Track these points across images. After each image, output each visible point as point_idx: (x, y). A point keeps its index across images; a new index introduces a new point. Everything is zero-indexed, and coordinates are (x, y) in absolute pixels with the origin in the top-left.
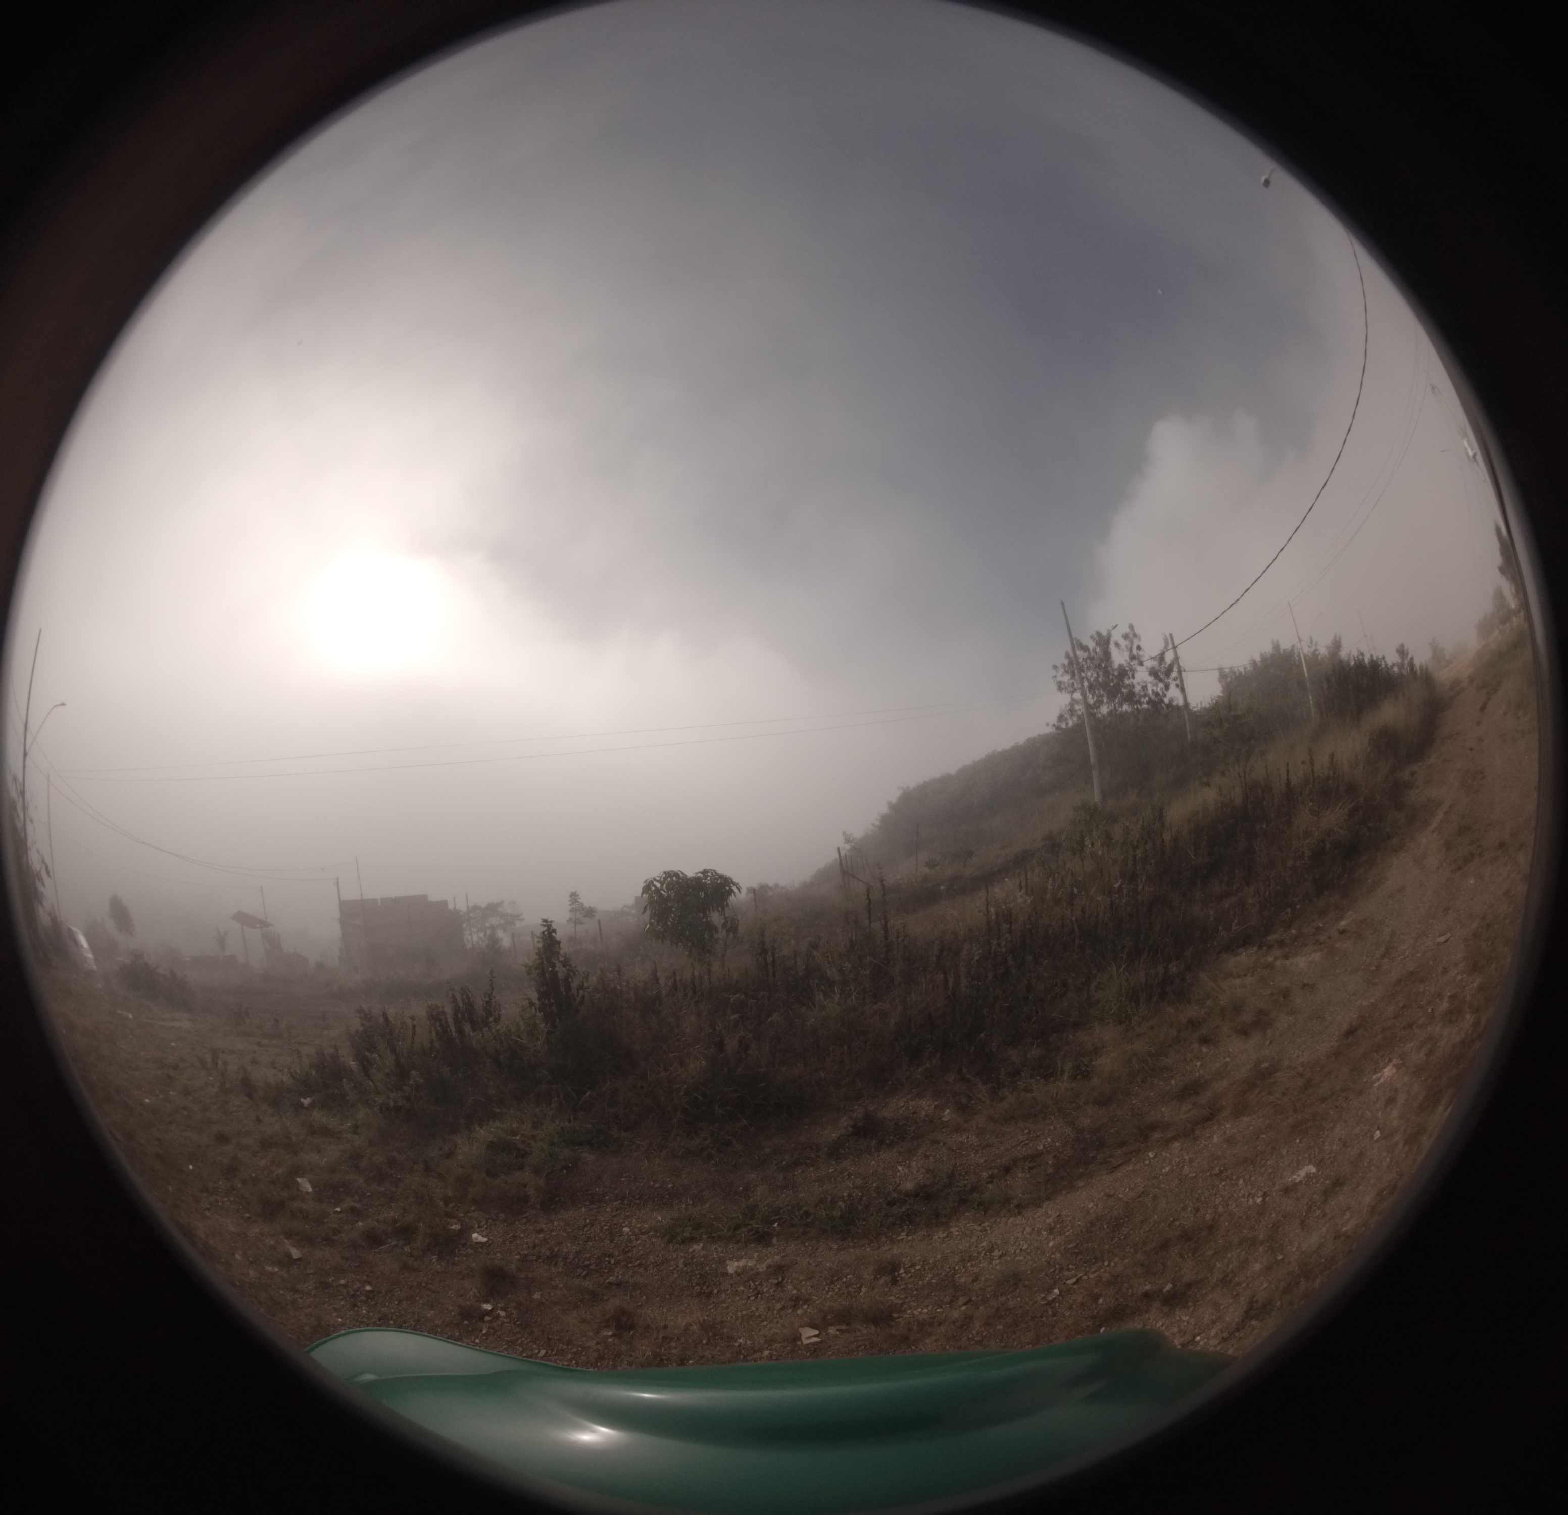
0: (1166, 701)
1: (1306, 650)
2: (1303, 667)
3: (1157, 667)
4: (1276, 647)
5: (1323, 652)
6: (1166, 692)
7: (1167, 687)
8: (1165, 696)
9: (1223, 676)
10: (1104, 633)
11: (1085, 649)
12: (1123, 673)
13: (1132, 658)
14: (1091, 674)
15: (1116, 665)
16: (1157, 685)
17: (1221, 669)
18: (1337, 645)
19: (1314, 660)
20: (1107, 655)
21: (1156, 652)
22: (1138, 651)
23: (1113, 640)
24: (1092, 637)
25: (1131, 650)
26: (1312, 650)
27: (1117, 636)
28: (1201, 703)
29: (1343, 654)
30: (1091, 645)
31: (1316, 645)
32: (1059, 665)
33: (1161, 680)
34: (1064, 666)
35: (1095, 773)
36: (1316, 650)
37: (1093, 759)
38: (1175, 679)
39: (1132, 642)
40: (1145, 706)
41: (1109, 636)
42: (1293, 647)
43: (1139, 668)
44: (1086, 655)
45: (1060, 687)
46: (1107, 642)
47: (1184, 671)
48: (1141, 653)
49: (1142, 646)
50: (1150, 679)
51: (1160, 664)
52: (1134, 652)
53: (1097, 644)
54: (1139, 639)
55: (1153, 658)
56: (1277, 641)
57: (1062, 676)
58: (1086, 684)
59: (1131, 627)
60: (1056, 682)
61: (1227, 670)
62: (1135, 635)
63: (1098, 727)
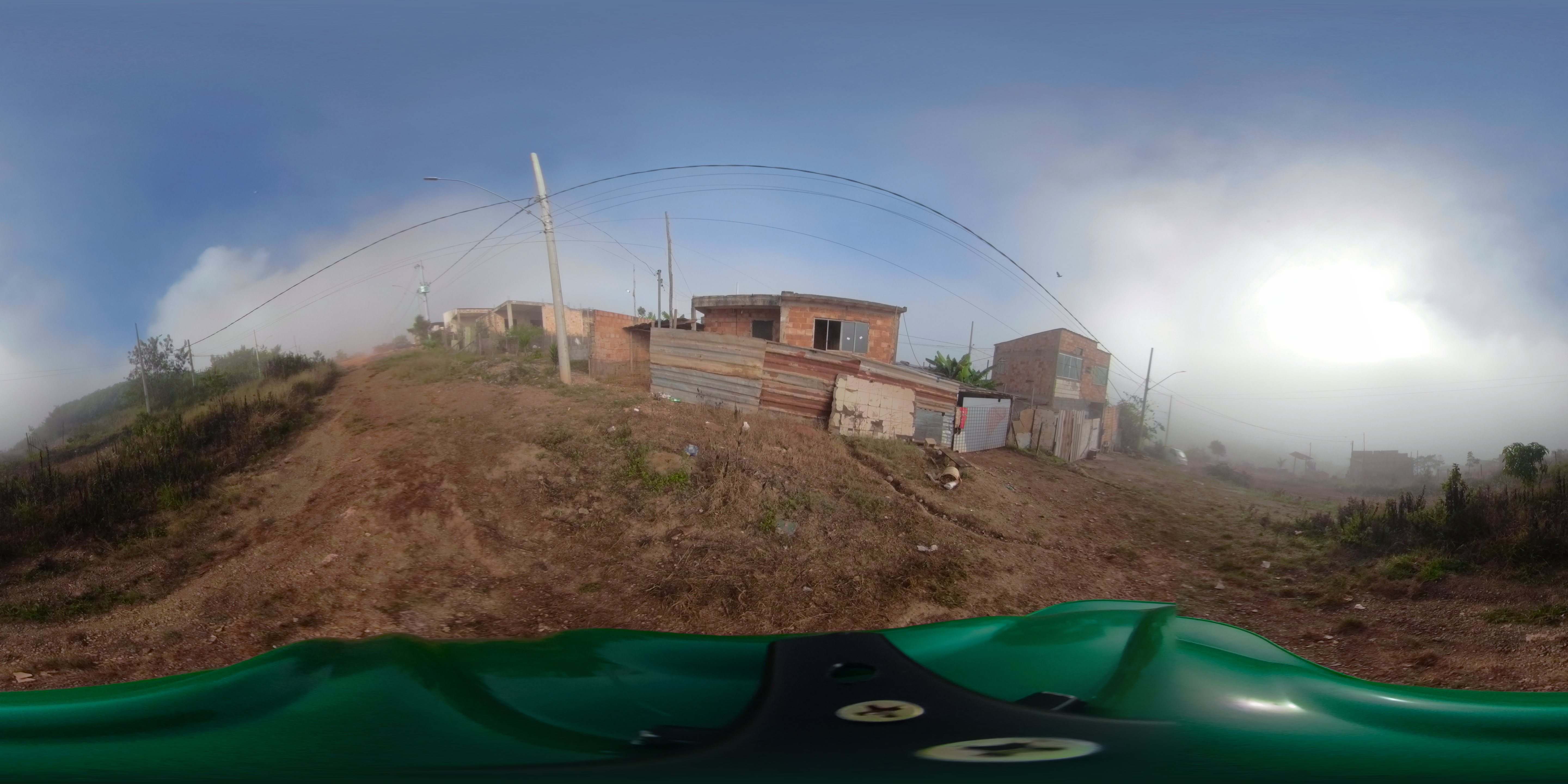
0: (183, 369)
1: (260, 350)
2: (256, 358)
3: (179, 354)
4: (241, 348)
7: (184, 363)
8: (182, 366)
10: (155, 338)
11: (144, 345)
12: (162, 356)
13: (168, 349)
14: (146, 356)
15: (159, 352)
16: (179, 362)
19: (263, 354)
20: (155, 348)
21: (180, 347)
23: (159, 341)
24: (148, 340)
25: (167, 346)
26: (263, 350)
27: (161, 340)
28: (199, 370)
30: (148, 343)
31: (266, 348)
32: (131, 351)
33: (181, 360)
34: (133, 351)
35: (147, 400)
37: (146, 393)
38: (188, 359)
39: (168, 343)
40: (172, 371)
41: (157, 339)
42: (253, 348)
43: (171, 354)
44: (145, 347)
45: (131, 361)
46: (156, 342)
47: (192, 356)
48: (172, 348)
49: (173, 344)
50: (176, 359)
51: (182, 352)
52: (169, 347)
53: (150, 343)
55: (178, 350)
57: (132, 356)
58: (144, 360)
59: (169, 336)
60: (129, 359)
61: (215, 356)
62: (170, 340)
63: (149, 379)
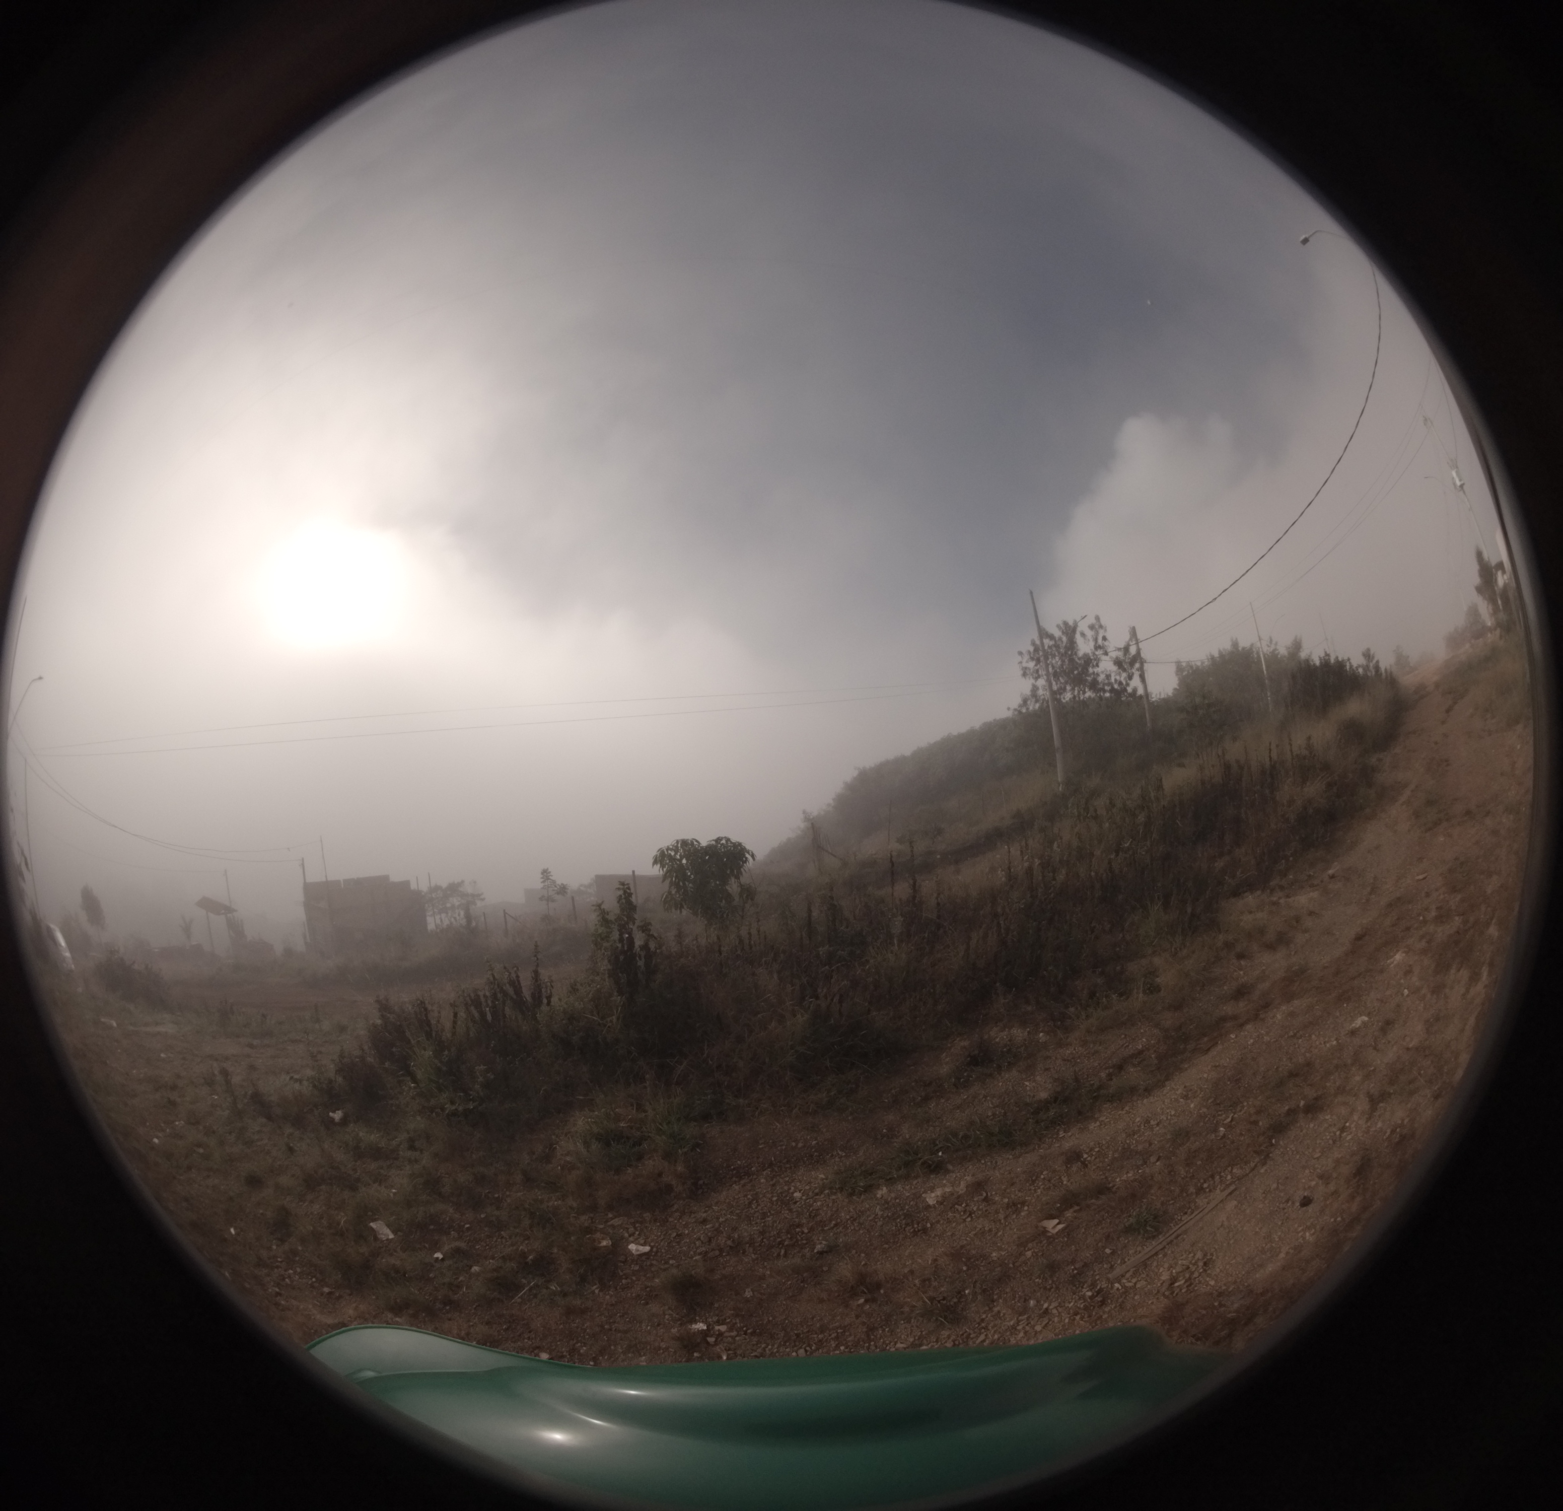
0: (1130, 690)
1: (1266, 649)
2: (1262, 665)
3: (1121, 659)
4: (1235, 644)
5: (1283, 651)
6: (1129, 681)
7: (1130, 677)
8: (1128, 685)
9: (1179, 669)
10: (1071, 623)
11: (1051, 637)
12: (1088, 661)
13: (1097, 647)
14: (1056, 662)
15: (1080, 654)
16: (1120, 674)
17: (1178, 663)
18: (1297, 646)
19: (1273, 658)
20: (1072, 644)
21: (1122, 645)
22: (1103, 641)
23: (1079, 630)
25: (1096, 640)
26: (1271, 649)
27: (1083, 627)
28: (1160, 694)
29: (1303, 655)
30: (1057, 633)
31: (1276, 644)
32: (1024, 651)
33: (1124, 670)
34: (1029, 652)
35: (1059, 756)
36: (1275, 650)
37: (1057, 742)
38: (1138, 671)
39: (1097, 633)
40: (1107, 695)
41: (1076, 625)
42: (1252, 645)
43: (1104, 658)
44: (1052, 643)
45: (1025, 673)
46: (1074, 631)
47: (1146, 662)
48: (1106, 643)
49: (1108, 637)
50: (1114, 668)
51: (1125, 654)
52: (1100, 641)
53: (1063, 633)
54: (1106, 630)
55: (1119, 649)
56: (1237, 639)
57: (1027, 662)
58: (1050, 671)
59: (1097, 618)
60: (1021, 667)
61: (1184, 664)
62: (1101, 627)
63: (1063, 711)
